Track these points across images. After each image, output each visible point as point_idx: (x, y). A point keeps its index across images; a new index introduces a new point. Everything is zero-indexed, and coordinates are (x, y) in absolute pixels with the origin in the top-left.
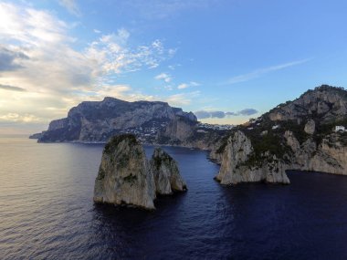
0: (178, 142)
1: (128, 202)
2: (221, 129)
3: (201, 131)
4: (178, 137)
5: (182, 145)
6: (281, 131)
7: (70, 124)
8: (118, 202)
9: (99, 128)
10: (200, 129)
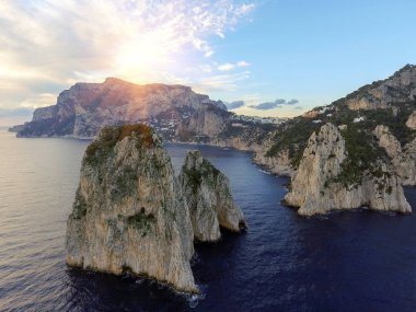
0: (206, 139)
1: (137, 270)
2: (263, 122)
3: (238, 125)
4: (206, 132)
5: (212, 144)
6: (370, 125)
7: (60, 113)
8: (116, 269)
9: (100, 120)
10: (236, 122)
